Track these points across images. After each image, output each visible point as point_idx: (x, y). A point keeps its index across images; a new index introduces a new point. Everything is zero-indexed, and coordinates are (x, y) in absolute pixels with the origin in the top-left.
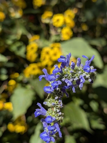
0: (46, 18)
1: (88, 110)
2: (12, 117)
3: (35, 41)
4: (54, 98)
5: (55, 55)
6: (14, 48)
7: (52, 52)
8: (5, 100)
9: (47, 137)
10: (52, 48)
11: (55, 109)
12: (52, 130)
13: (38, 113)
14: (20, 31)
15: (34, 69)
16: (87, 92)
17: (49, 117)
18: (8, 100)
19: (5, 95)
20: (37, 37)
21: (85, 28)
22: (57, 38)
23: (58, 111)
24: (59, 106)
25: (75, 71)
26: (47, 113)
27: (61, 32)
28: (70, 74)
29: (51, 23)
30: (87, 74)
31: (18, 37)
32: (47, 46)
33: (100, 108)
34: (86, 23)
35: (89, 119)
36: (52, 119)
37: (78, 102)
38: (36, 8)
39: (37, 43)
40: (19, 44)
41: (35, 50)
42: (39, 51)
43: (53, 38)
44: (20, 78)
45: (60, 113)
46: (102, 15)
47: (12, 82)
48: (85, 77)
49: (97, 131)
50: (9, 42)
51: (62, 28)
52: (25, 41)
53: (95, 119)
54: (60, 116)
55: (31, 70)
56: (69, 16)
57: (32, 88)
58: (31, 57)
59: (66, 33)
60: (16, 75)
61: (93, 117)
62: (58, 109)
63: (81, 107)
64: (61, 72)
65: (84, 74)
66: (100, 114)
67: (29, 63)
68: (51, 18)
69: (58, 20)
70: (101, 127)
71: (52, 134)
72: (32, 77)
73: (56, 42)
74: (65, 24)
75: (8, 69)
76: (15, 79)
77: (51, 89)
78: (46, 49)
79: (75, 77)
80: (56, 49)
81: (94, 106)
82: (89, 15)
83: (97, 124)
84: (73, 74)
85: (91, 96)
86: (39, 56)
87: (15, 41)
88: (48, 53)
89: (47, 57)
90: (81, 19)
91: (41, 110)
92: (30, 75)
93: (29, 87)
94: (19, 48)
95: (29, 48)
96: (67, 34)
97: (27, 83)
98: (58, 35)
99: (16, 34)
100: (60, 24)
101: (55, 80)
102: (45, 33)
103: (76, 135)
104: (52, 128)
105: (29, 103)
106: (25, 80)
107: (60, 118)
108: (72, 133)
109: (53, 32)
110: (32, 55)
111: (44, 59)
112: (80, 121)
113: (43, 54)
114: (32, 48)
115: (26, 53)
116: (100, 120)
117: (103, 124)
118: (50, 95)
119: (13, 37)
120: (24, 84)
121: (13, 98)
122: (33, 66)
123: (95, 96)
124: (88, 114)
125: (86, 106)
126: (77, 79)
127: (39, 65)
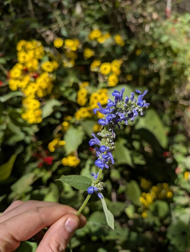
0: (94, 67)
1: (131, 148)
2: (65, 153)
3: (84, 87)
4: (107, 130)
5: (103, 99)
6: (66, 94)
7: (99, 97)
8: (59, 139)
9: (101, 164)
10: (100, 93)
11: (108, 139)
12: (106, 158)
13: (93, 143)
14: (72, 79)
15: (84, 112)
16: (131, 134)
17: (103, 146)
18: (62, 139)
19: (60, 135)
20: (86, 84)
21: (129, 78)
22: (105, 85)
23: (111, 141)
24: (112, 137)
25: (128, 105)
26: (101, 143)
27: (108, 79)
28: (124, 108)
29: (99, 71)
30: (139, 108)
31: (71, 84)
32: (95, 92)
33: (142, 147)
34: (131, 73)
35: (132, 156)
36: (106, 148)
37: (123, 141)
38: (86, 59)
39: (87, 89)
40: (70, 91)
41: (85, 95)
42: (88, 96)
43: (101, 85)
44: (73, 120)
45: (113, 143)
46: (144, 66)
47: (65, 124)
48: (137, 110)
49: (138, 166)
50: (63, 89)
51: (108, 75)
52: (76, 88)
53: (137, 156)
54: (112, 145)
55: (81, 113)
56: (116, 66)
57: (83, 129)
58: (81, 101)
59: (112, 80)
60: (69, 118)
61: (135, 153)
62: (111, 139)
63: (125, 145)
64: (115, 106)
65: (137, 108)
66: (142, 152)
67: (79, 106)
68: (99, 67)
69: (105, 69)
70: (143, 162)
71: (106, 161)
72: (82, 119)
73: (104, 88)
74: (111, 72)
75: (62, 113)
76: (68, 121)
77: (105, 122)
78: (94, 95)
79: (128, 111)
80: (103, 95)
81: (136, 145)
82: (134, 66)
83: (139, 160)
84: (126, 108)
85: (134, 136)
86: (88, 101)
87: (67, 88)
88: (96, 98)
89: (96, 102)
90: (126, 70)
91: (95, 139)
92: (81, 118)
93: (80, 128)
94: (71, 94)
95: (80, 93)
96: (114, 80)
97: (79, 125)
98: (106, 82)
99: (69, 81)
100: (107, 72)
101: (109, 113)
102: (94, 81)
103: (120, 169)
104: (106, 156)
105: (79, 142)
106: (77, 122)
107: (113, 147)
108: (117, 167)
109: (101, 80)
110: (82, 100)
111: (93, 103)
112: (124, 157)
113: (92, 99)
114: (82, 94)
115: (77, 98)
116: (141, 157)
117: (144, 160)
118: (104, 127)
119: (66, 84)
120: (75, 126)
121: (67, 137)
122: (83, 109)
123: (137, 137)
124: (131, 151)
125: (129, 145)
126: (129, 112)
127: (89, 109)
